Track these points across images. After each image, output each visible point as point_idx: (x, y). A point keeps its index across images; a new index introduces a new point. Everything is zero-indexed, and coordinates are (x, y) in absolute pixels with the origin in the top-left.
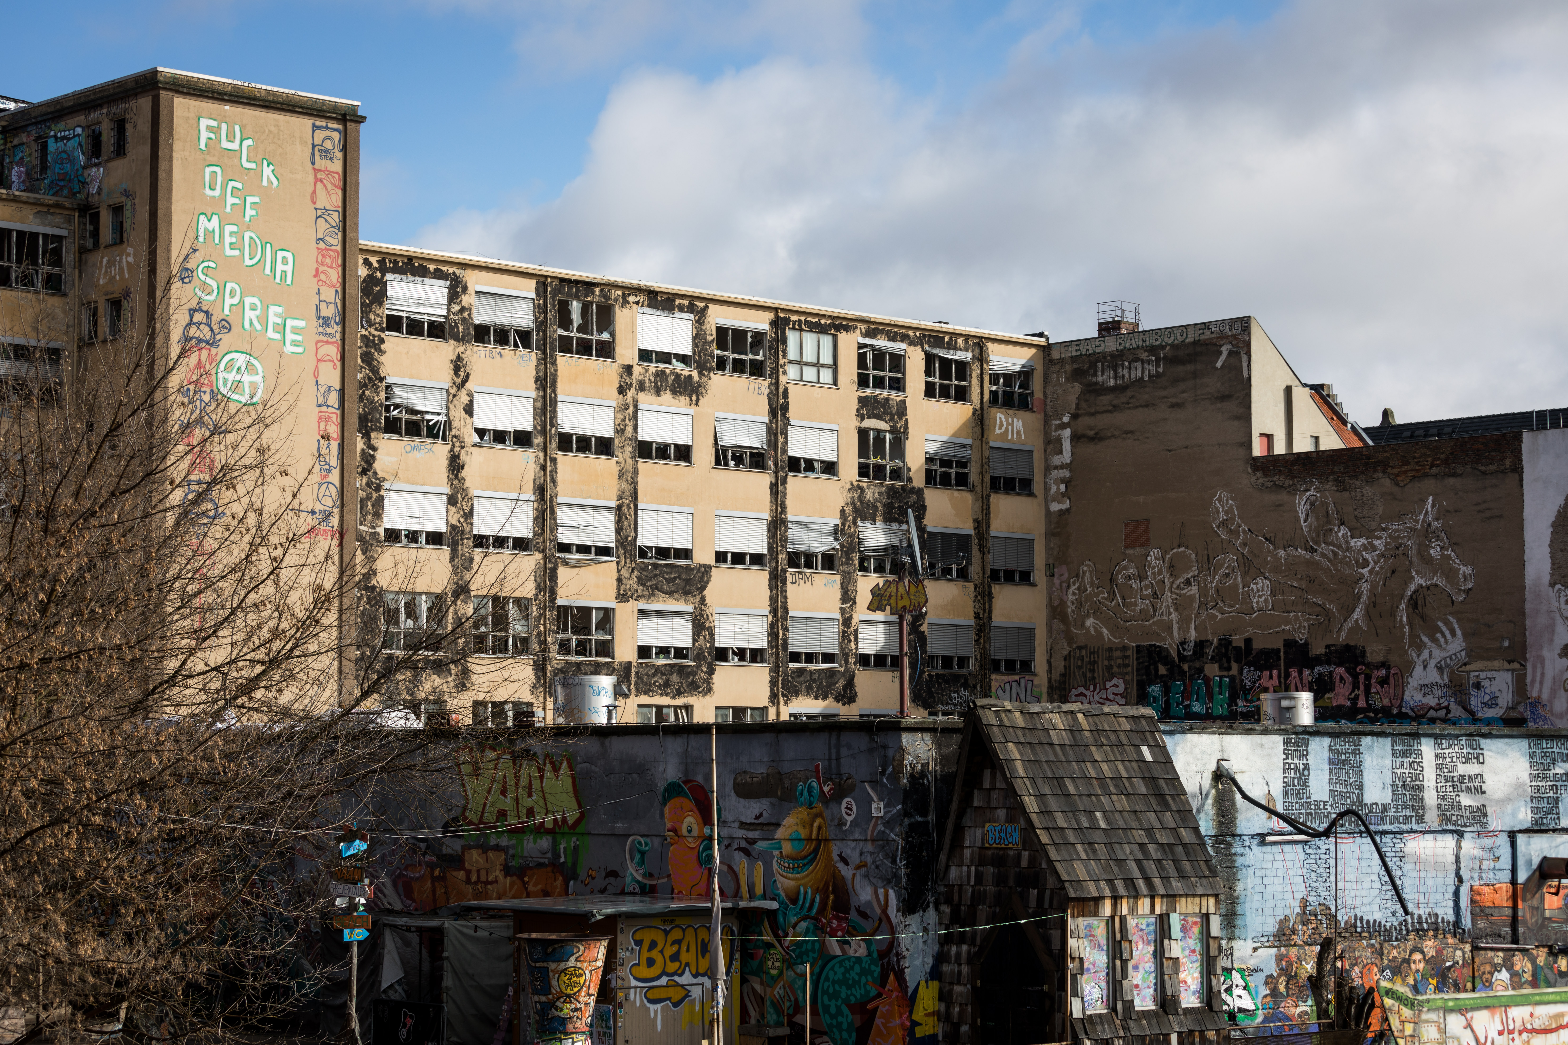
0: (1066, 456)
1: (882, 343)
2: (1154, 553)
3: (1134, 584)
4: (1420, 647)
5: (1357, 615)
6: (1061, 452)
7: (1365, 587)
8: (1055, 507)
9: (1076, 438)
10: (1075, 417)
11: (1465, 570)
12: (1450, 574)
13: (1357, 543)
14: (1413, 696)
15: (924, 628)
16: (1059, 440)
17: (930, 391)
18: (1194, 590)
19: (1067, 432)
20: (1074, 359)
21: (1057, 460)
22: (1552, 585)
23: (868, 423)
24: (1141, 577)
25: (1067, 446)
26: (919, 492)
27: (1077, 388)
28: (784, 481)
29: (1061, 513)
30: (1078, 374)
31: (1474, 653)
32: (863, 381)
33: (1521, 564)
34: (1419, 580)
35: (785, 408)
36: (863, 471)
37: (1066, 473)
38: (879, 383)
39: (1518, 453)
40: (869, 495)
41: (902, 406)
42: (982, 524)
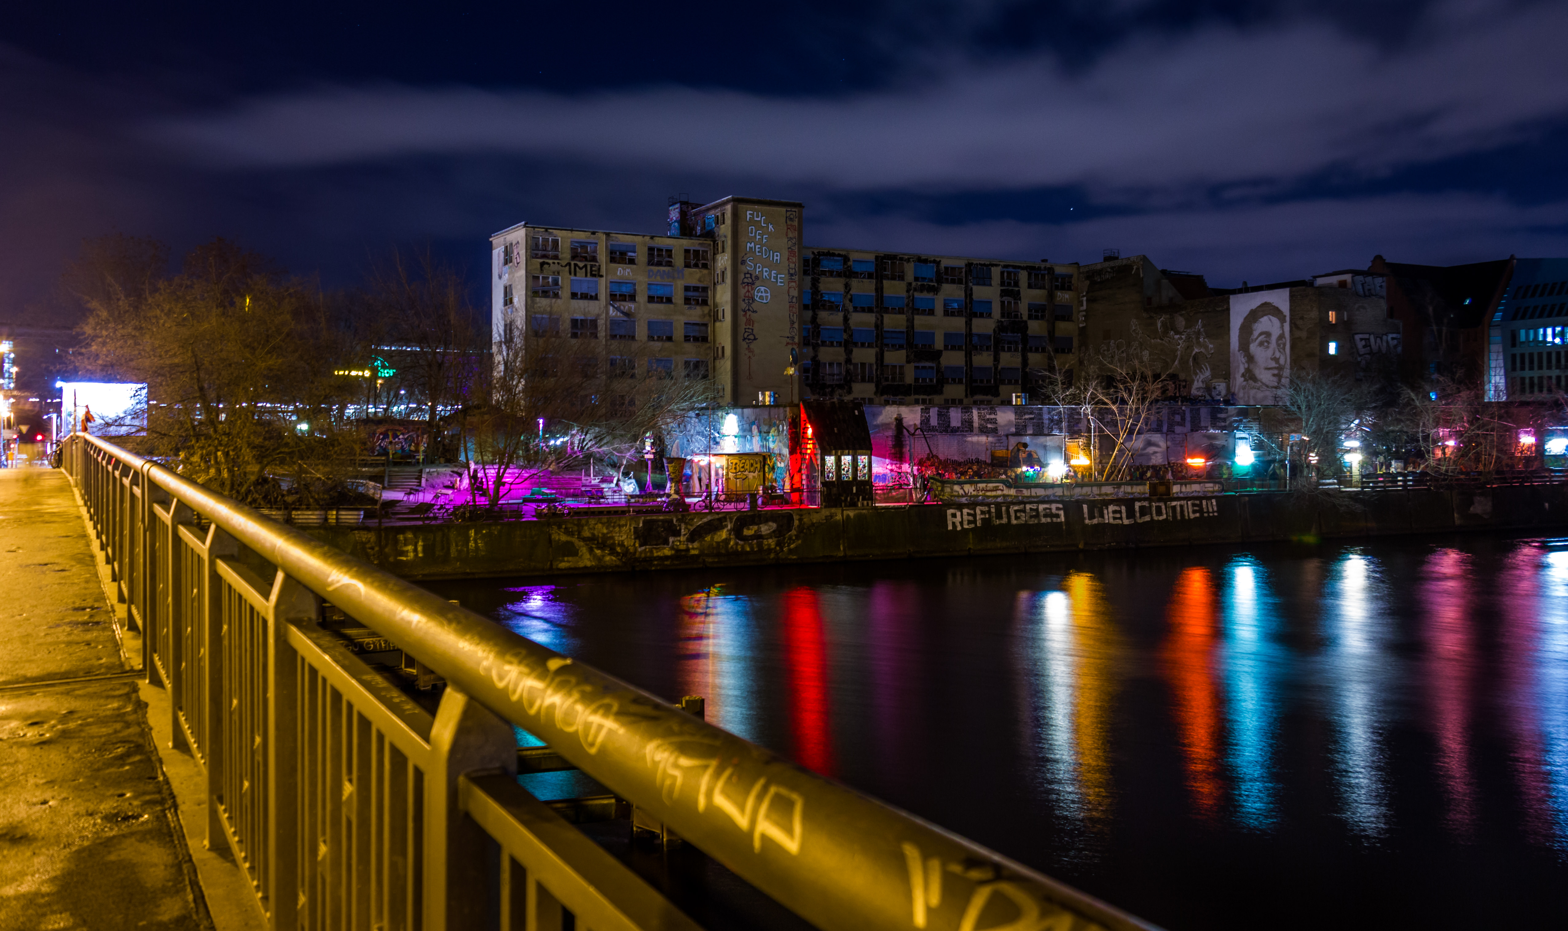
0: (1085, 307)
1: (1011, 269)
2: (1112, 341)
3: (1106, 353)
4: (1196, 374)
5: (1176, 363)
6: (1082, 305)
7: (1179, 353)
8: (1081, 325)
9: (1087, 300)
10: (1087, 293)
11: (1211, 346)
12: (1206, 347)
13: (1177, 337)
14: (1194, 392)
15: (1027, 370)
16: (1082, 302)
17: (1030, 286)
18: (1124, 355)
19: (1085, 299)
20: (1087, 272)
21: (1082, 308)
22: (1239, 351)
23: (1004, 298)
24: (1108, 350)
25: (1085, 303)
26: (1026, 322)
27: (1088, 282)
28: (971, 320)
29: (1083, 327)
30: (1088, 278)
31: (1214, 376)
32: (1002, 283)
33: (1228, 344)
34: (1196, 350)
35: (971, 294)
36: (1003, 316)
37: (1084, 313)
38: (1009, 284)
39: (1229, 303)
40: (1005, 324)
41: (1019, 292)
42: (1051, 332)
